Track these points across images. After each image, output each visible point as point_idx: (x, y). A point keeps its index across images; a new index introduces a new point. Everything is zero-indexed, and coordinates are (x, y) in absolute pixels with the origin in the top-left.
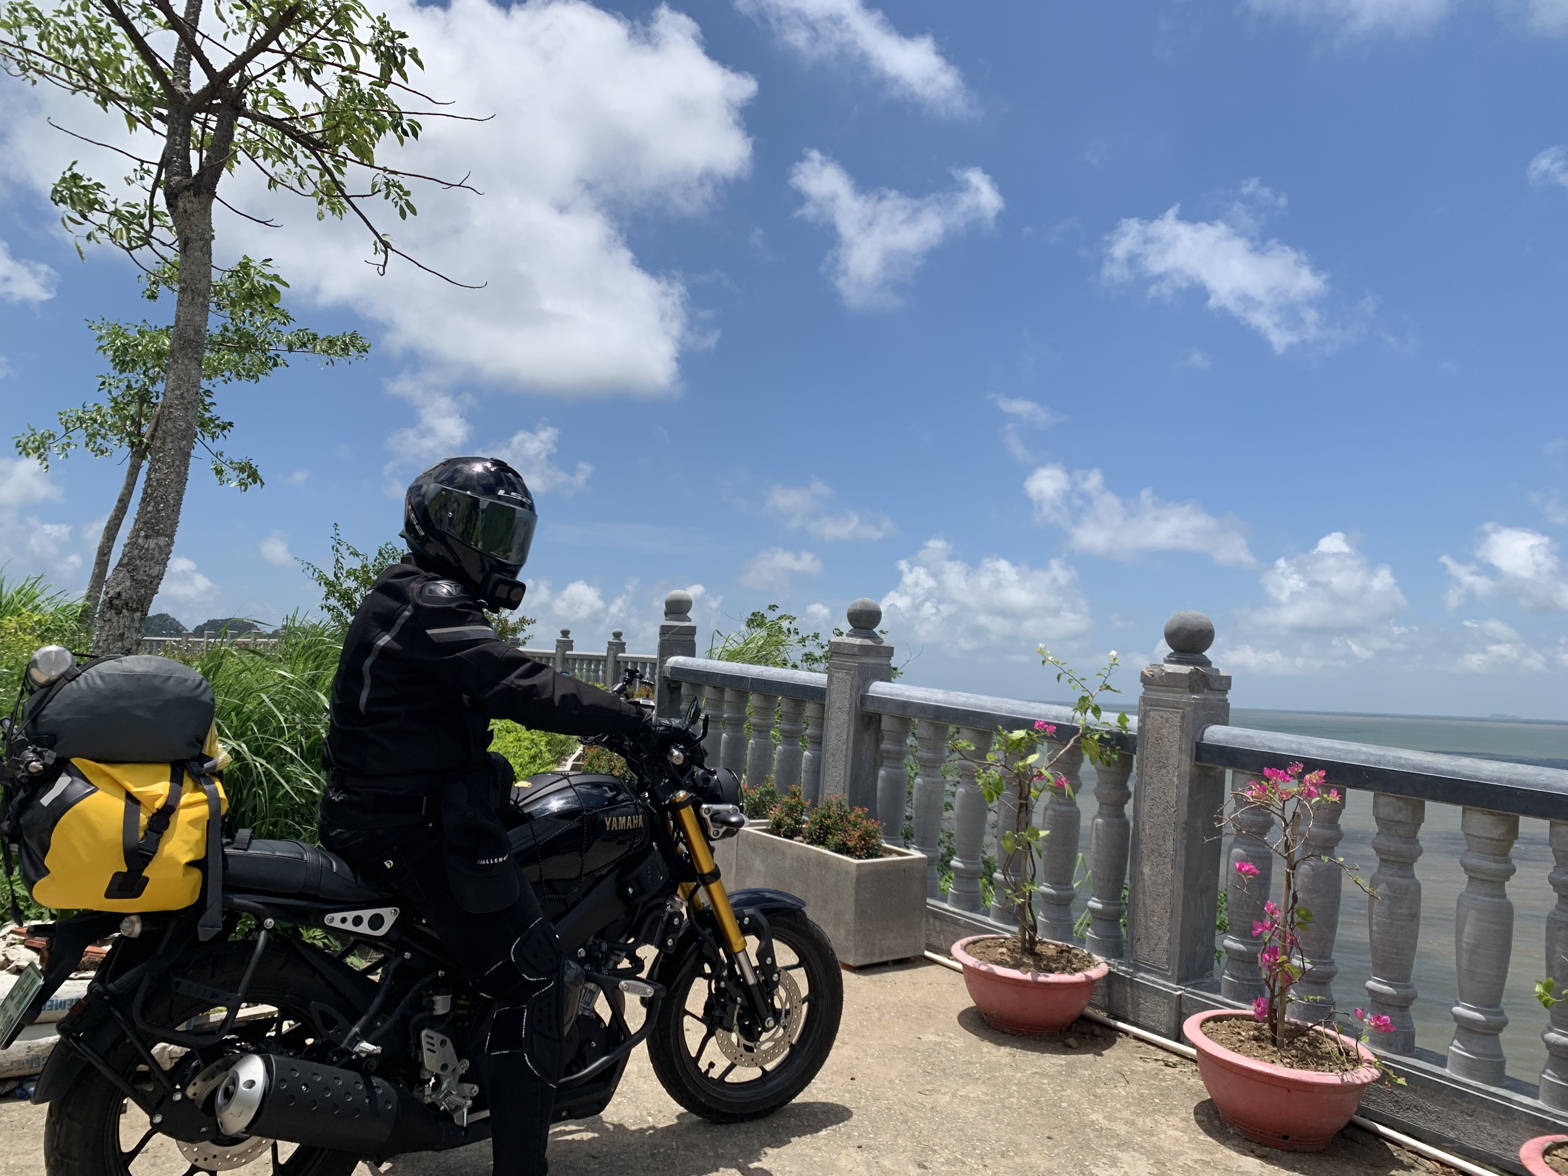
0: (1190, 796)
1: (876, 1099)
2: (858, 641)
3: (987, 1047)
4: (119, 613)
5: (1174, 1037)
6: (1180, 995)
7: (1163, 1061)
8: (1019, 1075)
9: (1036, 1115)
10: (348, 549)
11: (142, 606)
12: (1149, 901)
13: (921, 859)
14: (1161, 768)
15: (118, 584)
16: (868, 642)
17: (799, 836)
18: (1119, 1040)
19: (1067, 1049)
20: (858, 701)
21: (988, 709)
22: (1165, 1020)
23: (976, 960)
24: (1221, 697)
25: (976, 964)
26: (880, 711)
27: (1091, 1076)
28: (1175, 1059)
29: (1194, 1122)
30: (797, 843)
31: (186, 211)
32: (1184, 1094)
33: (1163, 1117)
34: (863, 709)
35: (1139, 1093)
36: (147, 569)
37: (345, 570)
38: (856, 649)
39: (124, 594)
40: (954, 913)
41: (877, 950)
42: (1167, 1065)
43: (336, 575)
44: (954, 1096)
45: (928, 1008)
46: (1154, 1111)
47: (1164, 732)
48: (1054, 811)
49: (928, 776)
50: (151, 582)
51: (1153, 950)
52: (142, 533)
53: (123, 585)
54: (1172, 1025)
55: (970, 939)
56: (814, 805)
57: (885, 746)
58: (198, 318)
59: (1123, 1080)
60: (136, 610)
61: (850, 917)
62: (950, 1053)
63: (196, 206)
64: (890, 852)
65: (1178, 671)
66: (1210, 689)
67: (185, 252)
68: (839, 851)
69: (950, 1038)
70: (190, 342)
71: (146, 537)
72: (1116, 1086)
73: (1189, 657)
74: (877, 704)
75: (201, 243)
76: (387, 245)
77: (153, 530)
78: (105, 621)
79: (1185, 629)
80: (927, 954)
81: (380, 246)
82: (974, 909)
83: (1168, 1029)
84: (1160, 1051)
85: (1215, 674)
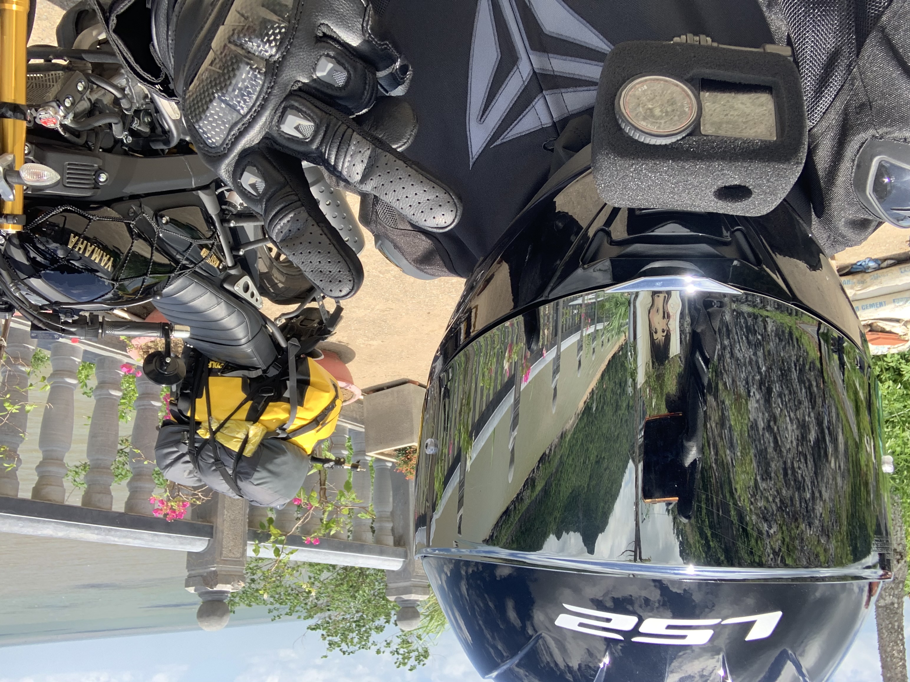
2: (413, 597)
16: (405, 597)
20: (409, 554)
24: (193, 572)
26: (395, 548)
34: (405, 549)
38: (413, 590)
41: (395, 394)
47: (232, 544)
52: (896, 606)
57: (389, 525)
64: (389, 454)
65: (224, 585)
66: (201, 576)
73: (216, 597)
74: (397, 552)
79: (219, 616)
85: (197, 587)
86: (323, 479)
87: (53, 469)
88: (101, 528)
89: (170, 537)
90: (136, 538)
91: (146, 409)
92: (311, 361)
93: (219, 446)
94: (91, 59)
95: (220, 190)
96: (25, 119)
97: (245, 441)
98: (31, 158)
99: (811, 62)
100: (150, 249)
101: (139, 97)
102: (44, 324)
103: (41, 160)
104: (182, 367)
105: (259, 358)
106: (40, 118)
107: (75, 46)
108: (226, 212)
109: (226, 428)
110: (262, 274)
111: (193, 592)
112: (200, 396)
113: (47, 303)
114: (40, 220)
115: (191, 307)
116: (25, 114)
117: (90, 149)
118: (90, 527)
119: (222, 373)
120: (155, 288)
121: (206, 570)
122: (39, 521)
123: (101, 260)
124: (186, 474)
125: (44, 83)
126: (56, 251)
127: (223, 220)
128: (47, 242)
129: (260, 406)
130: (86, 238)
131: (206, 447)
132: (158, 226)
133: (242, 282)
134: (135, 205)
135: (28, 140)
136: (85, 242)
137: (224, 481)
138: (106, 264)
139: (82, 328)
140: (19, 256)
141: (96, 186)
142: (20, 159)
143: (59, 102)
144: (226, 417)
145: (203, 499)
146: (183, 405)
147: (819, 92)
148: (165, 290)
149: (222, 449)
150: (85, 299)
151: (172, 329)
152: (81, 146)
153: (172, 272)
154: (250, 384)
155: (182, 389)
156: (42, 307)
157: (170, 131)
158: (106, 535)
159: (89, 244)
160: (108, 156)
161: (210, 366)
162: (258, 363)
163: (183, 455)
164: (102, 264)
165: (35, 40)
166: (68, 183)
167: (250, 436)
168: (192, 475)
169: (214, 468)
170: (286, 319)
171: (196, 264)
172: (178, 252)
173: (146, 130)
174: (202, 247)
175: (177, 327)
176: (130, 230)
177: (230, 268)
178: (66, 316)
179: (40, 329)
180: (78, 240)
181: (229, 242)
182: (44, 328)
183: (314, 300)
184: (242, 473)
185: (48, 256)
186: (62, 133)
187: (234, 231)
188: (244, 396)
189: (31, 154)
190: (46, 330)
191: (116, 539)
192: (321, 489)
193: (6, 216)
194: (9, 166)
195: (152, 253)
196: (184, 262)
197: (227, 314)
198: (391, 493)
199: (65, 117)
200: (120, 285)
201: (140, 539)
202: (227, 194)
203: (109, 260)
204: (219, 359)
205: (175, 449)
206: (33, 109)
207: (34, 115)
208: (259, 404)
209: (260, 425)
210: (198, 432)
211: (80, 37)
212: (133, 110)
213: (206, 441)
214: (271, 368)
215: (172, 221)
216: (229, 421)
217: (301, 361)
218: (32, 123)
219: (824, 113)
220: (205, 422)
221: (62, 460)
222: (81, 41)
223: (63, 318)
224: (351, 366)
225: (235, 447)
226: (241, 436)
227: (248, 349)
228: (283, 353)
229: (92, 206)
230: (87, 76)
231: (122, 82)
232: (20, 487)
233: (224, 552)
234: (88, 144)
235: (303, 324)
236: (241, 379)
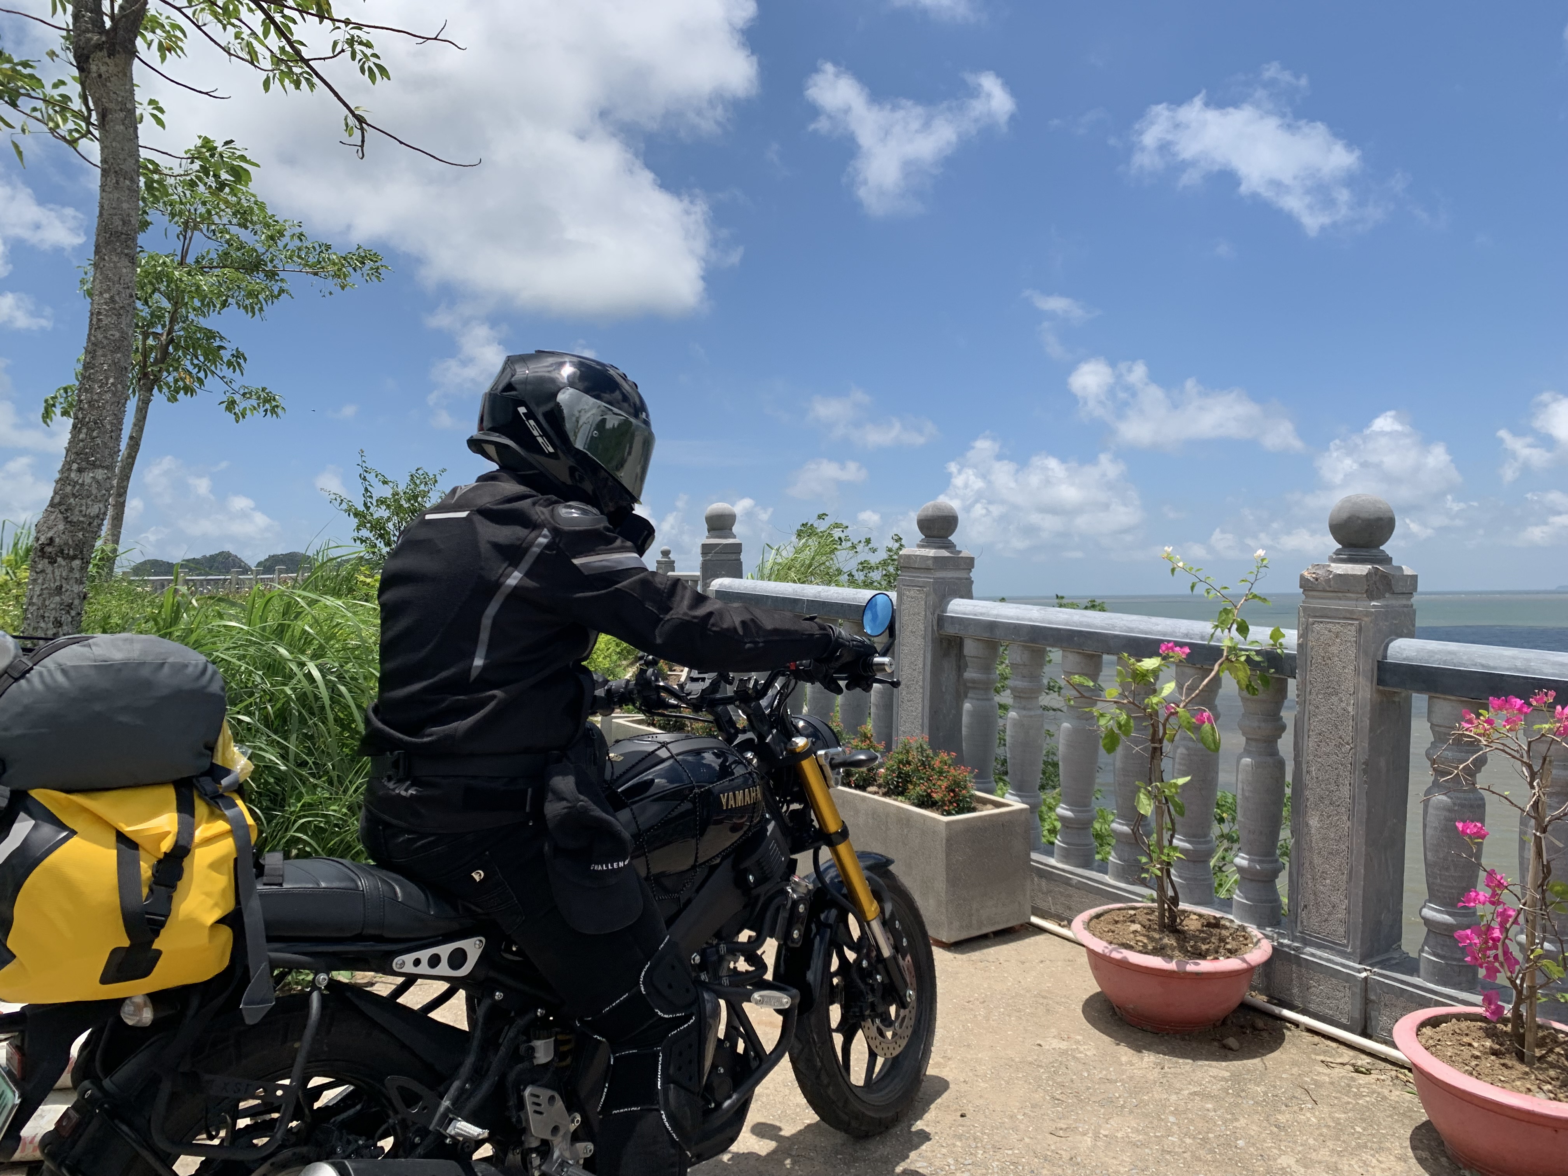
0: (1372, 729)
1: (997, 1149)
2: (931, 552)
3: (1125, 1053)
4: (53, 562)
5: (1359, 1030)
6: (1366, 978)
7: (1353, 1065)
8: (1174, 1097)
9: (1206, 1162)
10: (376, 476)
11: (81, 552)
12: (1317, 860)
13: (1022, 810)
14: (1331, 694)
15: (49, 528)
16: (944, 553)
17: (873, 785)
18: (1287, 1033)
19: (1225, 1053)
20: (935, 623)
21: (1097, 628)
22: (1347, 1008)
23: (1105, 944)
24: (1405, 602)
25: (1106, 951)
26: (961, 633)
27: (1265, 1094)
28: (1364, 1061)
29: (1414, 1161)
30: (872, 796)
31: (100, 76)
32: (1391, 1116)
33: (1373, 1156)
34: (941, 632)
35: (1333, 1118)
36: (84, 508)
37: (375, 499)
38: (930, 562)
39: (57, 540)
40: (1063, 870)
41: (974, 922)
42: (1357, 1071)
43: (365, 504)
44: (1096, 1137)
45: (1044, 998)
46: (1359, 1146)
47: (1334, 649)
48: (1188, 749)
49: (1024, 709)
50: (90, 524)
51: (1326, 920)
52: (75, 466)
53: (55, 529)
54: (1357, 1015)
55: (1093, 911)
56: (888, 748)
57: (969, 674)
58: (125, 206)
59: (1308, 1098)
60: (74, 558)
61: (940, 884)
62: (1081, 1067)
63: (112, 69)
64: (985, 802)
65: (1350, 572)
66: (1393, 593)
67: (104, 125)
68: (921, 804)
69: (1077, 1042)
70: (118, 234)
71: (80, 470)
72: (1301, 1109)
73: (1363, 553)
74: (957, 626)
75: (122, 115)
76: (360, 120)
77: (88, 462)
78: (37, 573)
79: (1358, 518)
80: (1034, 920)
81: (352, 121)
82: (1087, 864)
83: (1351, 1019)
84: (1343, 1049)
85: (1398, 573)
111: (1402, 566)
121: (1385, 603)
233: (1352, 633)
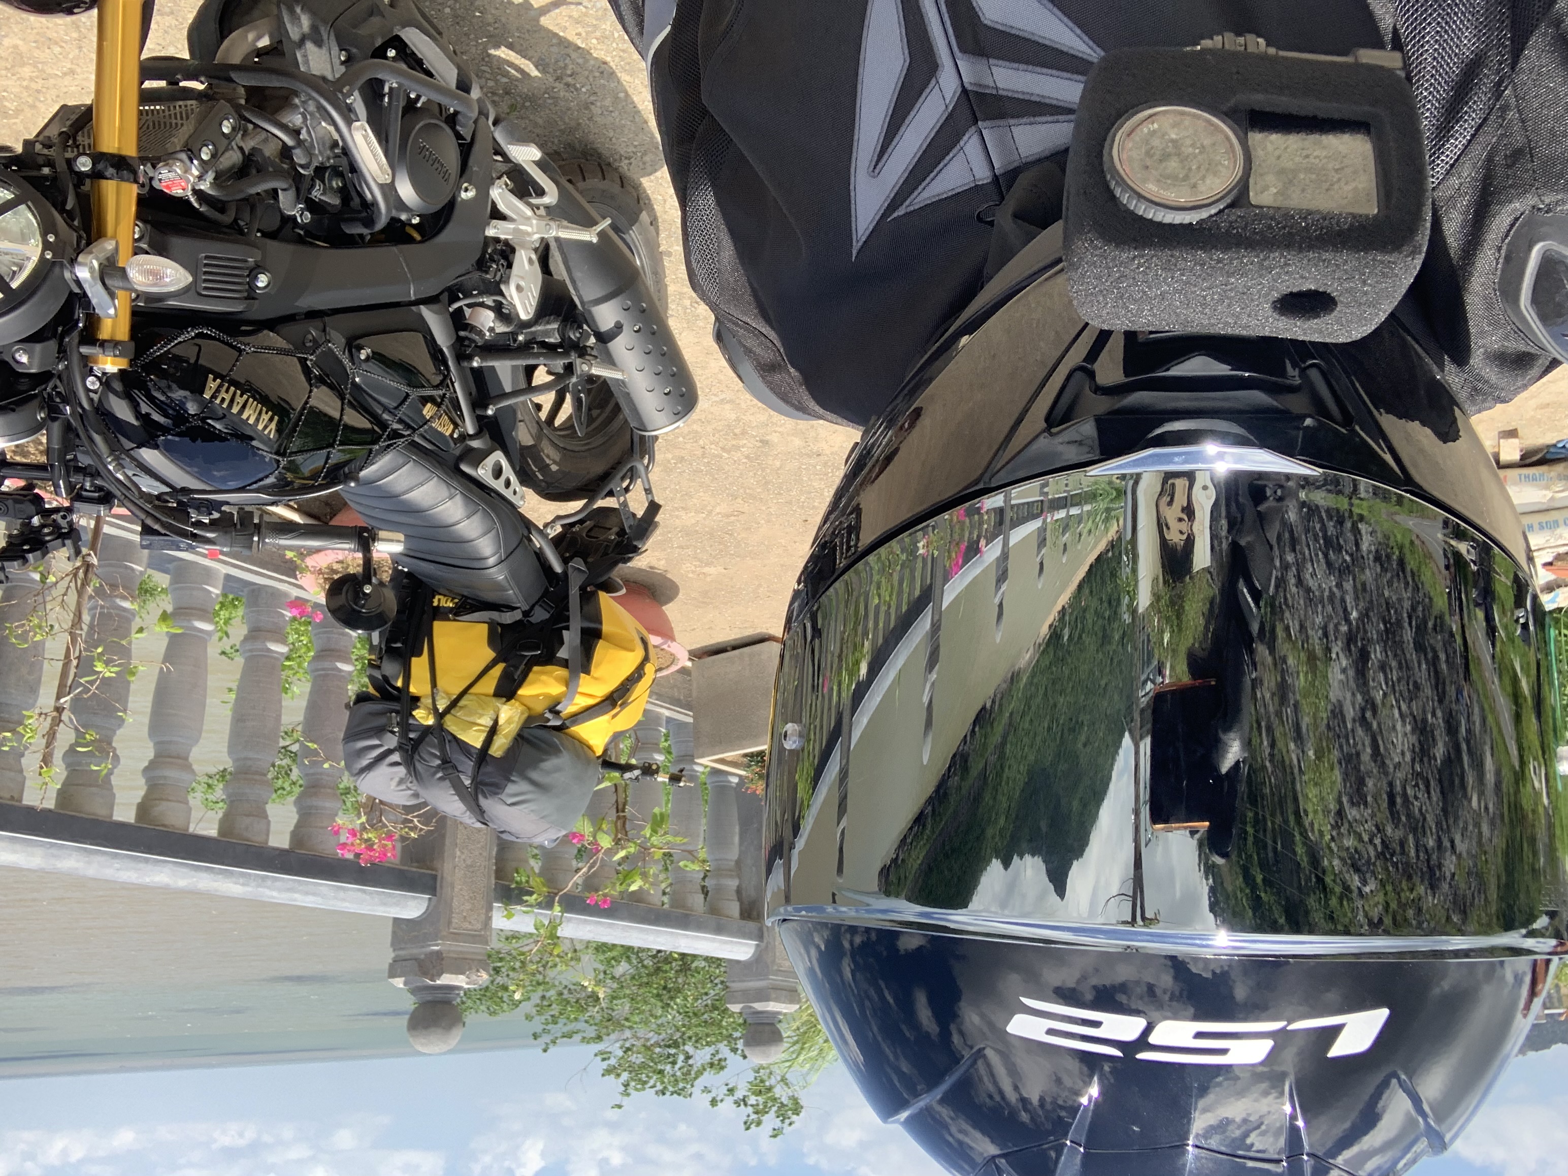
2: (772, 1006)
13: (702, 757)
14: (471, 866)
16: (759, 1006)
20: (766, 934)
24: (402, 953)
26: (743, 923)
34: (759, 925)
38: (772, 995)
40: (663, 707)
41: (746, 659)
44: (710, 512)
45: (704, 603)
47: (468, 906)
57: (733, 884)
62: (700, 555)
65: (453, 976)
66: (416, 959)
73: (440, 996)
74: (746, 930)
79: (442, 1028)
80: (690, 665)
85: (409, 978)
86: (621, 801)
87: (172, 774)
88: (250, 874)
89: (364, 891)
90: (307, 893)
91: (326, 675)
92: (604, 597)
93: (450, 738)
94: (244, 80)
95: (456, 305)
96: (136, 181)
97: (493, 731)
98: (145, 246)
99: (1432, 76)
100: (339, 403)
101: (324, 144)
102: (163, 524)
103: (160, 249)
104: (390, 601)
105: (517, 591)
106: (160, 180)
107: (219, 58)
108: (466, 343)
109: (461, 707)
110: (524, 449)
111: (401, 986)
112: (419, 654)
113: (168, 490)
114: (158, 350)
115: (404, 503)
116: (135, 172)
117: (241, 232)
118: (231, 872)
119: (456, 614)
120: (346, 469)
121: (424, 950)
122: (147, 860)
123: (257, 420)
124: (394, 783)
125: (167, 120)
126: (184, 404)
127: (462, 356)
128: (169, 387)
129: (519, 672)
130: (233, 383)
131: (427, 739)
132: (353, 364)
133: (490, 461)
134: (316, 328)
135: (140, 216)
136: (232, 389)
137: (456, 798)
138: (266, 427)
139: (226, 532)
140: (122, 410)
141: (251, 294)
142: (126, 247)
143: (193, 154)
144: (461, 690)
145: (421, 830)
146: (390, 668)
147: (1444, 131)
148: (363, 474)
149: (454, 744)
150: (233, 484)
151: (374, 538)
152: (226, 227)
153: (375, 442)
154: (502, 635)
155: (389, 641)
156: (159, 497)
157: (374, 204)
158: (259, 886)
159: (239, 392)
160: (270, 243)
161: (435, 604)
162: (515, 600)
163: (389, 752)
164: (260, 427)
165: (153, 48)
166: (206, 288)
167: (501, 722)
168: (404, 787)
169: (440, 775)
170: (563, 526)
171: (414, 430)
172: (386, 409)
173: (334, 201)
174: (425, 400)
175: (382, 534)
176: (307, 371)
177: (472, 437)
178: (200, 513)
179: (158, 533)
180: (220, 386)
181: (471, 394)
182: (163, 532)
183: (611, 494)
184: (486, 784)
185: (171, 412)
186: (196, 205)
187: (478, 374)
188: (490, 654)
189: (144, 240)
190: (165, 535)
191: (275, 894)
192: (618, 818)
193: (103, 344)
194: (108, 259)
195: (342, 410)
196: (396, 426)
197: (464, 514)
198: (737, 829)
199: (200, 178)
200: (289, 462)
201: (314, 894)
202: (467, 312)
203: (271, 420)
204: (450, 591)
205: (377, 742)
206: (149, 165)
207: (151, 175)
208: (517, 668)
209: (517, 704)
210: (414, 713)
211: (226, 43)
212: (312, 168)
213: (427, 730)
214: (537, 608)
215: (378, 357)
216: (466, 697)
217: (588, 597)
218: (147, 188)
219: (1452, 166)
220: (426, 696)
221: (186, 759)
222: (228, 50)
223: (194, 516)
224: (671, 610)
225: (475, 739)
226: (487, 721)
227: (499, 575)
228: (557, 584)
229: (243, 328)
230: (237, 108)
231: (296, 120)
232: (117, 801)
233: (455, 921)
234: (238, 225)
235: (592, 534)
236: (486, 626)
